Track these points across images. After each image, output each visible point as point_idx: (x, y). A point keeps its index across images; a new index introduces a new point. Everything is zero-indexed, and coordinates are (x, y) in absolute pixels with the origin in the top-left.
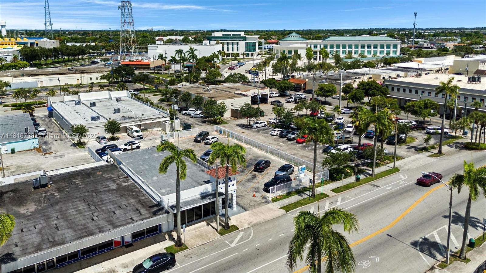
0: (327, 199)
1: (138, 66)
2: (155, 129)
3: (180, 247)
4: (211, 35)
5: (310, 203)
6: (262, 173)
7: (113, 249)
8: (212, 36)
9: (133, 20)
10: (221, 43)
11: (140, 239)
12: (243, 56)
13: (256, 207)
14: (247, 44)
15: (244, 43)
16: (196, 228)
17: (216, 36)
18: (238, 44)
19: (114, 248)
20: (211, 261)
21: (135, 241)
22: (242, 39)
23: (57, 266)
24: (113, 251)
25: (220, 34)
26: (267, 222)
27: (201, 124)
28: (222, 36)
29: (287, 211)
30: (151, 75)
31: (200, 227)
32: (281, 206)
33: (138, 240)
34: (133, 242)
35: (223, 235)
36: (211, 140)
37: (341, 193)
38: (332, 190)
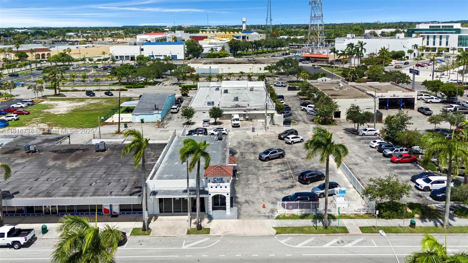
0: (342, 235)
1: (318, 59)
2: (259, 120)
3: (144, 232)
4: (415, 27)
5: (313, 233)
6: (306, 186)
7: (102, 214)
8: (417, 28)
9: (322, 14)
10: (422, 36)
11: (127, 213)
12: (452, 51)
13: (253, 218)
14: (460, 38)
15: (456, 36)
16: (177, 220)
17: (420, 28)
18: (447, 38)
19: (104, 214)
20: (150, 254)
21: (122, 213)
22: (455, 32)
23: (59, 215)
24: (101, 216)
25: (427, 27)
26: (245, 237)
27: (308, 122)
28: (428, 28)
29: (277, 233)
30: (322, 68)
31: (180, 220)
32: (278, 225)
33: (124, 213)
34: (120, 214)
35: (189, 234)
36: (290, 139)
37: (370, 234)
38: (360, 228)
